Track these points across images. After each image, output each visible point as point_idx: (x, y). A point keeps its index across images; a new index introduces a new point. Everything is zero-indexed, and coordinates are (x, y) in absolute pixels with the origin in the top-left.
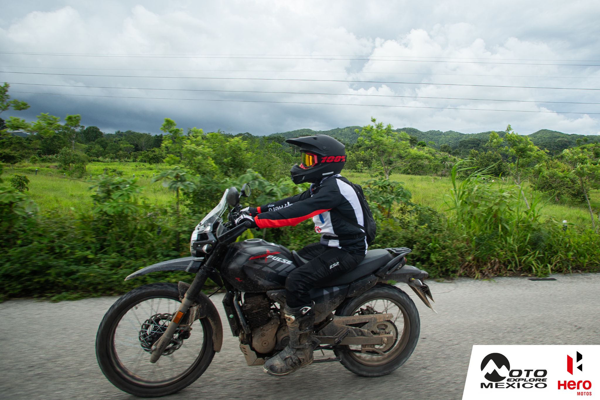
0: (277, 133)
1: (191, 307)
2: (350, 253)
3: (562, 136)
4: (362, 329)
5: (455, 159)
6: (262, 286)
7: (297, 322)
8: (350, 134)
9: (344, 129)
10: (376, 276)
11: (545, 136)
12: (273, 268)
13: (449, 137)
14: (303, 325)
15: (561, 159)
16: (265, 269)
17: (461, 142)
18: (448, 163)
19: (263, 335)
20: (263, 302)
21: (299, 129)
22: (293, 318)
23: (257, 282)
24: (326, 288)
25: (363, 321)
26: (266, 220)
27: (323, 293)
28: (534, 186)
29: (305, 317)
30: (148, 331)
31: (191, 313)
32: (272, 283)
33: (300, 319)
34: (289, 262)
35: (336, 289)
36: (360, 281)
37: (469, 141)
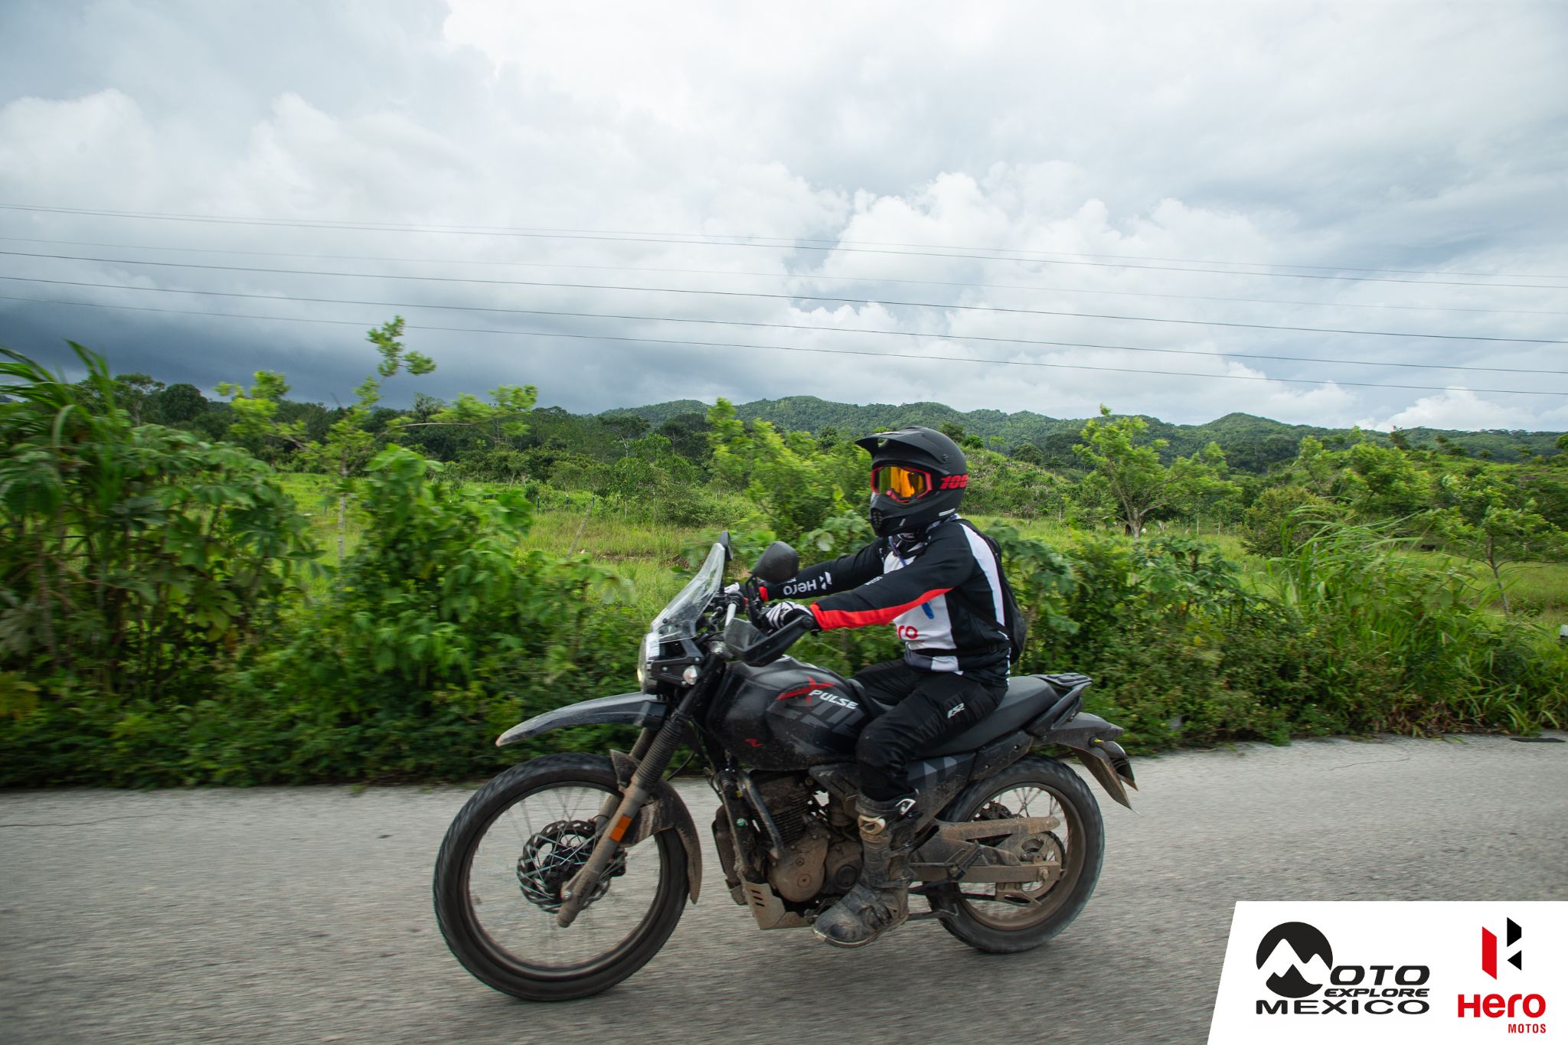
0: (621, 409)
1: (644, 805)
2: (983, 684)
3: (1277, 428)
4: (998, 849)
5: (1051, 479)
6: (803, 756)
7: (889, 833)
8: (793, 413)
9: (779, 402)
10: (1029, 733)
11: (1238, 429)
12: (823, 717)
13: (1022, 425)
14: (899, 838)
15: (1286, 483)
16: (808, 720)
17: (1049, 438)
18: (1036, 489)
19: (800, 863)
20: (794, 792)
21: (673, 400)
22: (882, 822)
23: (793, 747)
24: (929, 759)
25: (1001, 832)
26: (836, 612)
27: (923, 770)
28: (1249, 543)
29: (906, 820)
30: (539, 860)
31: (644, 818)
32: (820, 750)
33: (896, 826)
34: (852, 705)
35: (950, 763)
36: (998, 744)
37: (1068, 436)
